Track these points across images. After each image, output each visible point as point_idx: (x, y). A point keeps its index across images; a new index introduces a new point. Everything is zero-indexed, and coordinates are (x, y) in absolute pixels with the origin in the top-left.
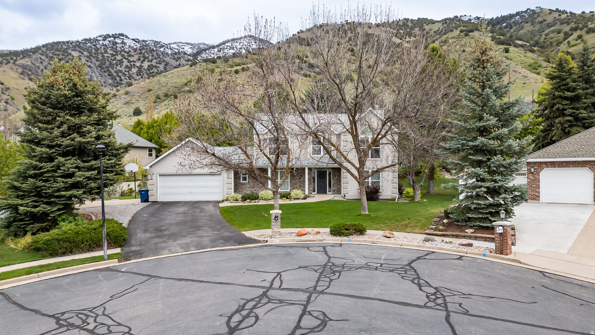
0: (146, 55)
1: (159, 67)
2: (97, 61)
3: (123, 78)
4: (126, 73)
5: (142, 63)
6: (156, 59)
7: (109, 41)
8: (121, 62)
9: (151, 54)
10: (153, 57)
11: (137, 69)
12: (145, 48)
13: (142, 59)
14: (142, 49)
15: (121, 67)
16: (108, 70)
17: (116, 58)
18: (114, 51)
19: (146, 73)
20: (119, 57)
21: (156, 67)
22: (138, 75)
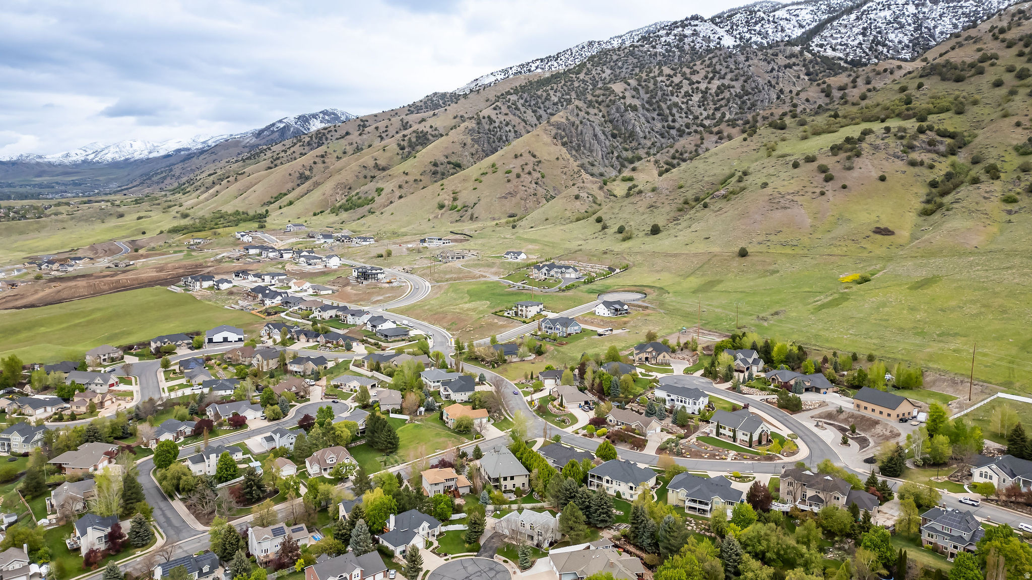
0: (718, 67)
1: (733, 87)
2: (647, 93)
3: (677, 116)
4: (683, 106)
5: (709, 83)
6: (732, 72)
7: (675, 35)
8: (679, 86)
9: (725, 64)
10: (728, 70)
11: (701, 95)
12: (718, 53)
13: (711, 75)
14: (714, 57)
15: (677, 96)
16: (659, 107)
17: (672, 82)
18: (672, 69)
19: (713, 101)
20: (676, 80)
21: (729, 87)
22: (699, 107)
